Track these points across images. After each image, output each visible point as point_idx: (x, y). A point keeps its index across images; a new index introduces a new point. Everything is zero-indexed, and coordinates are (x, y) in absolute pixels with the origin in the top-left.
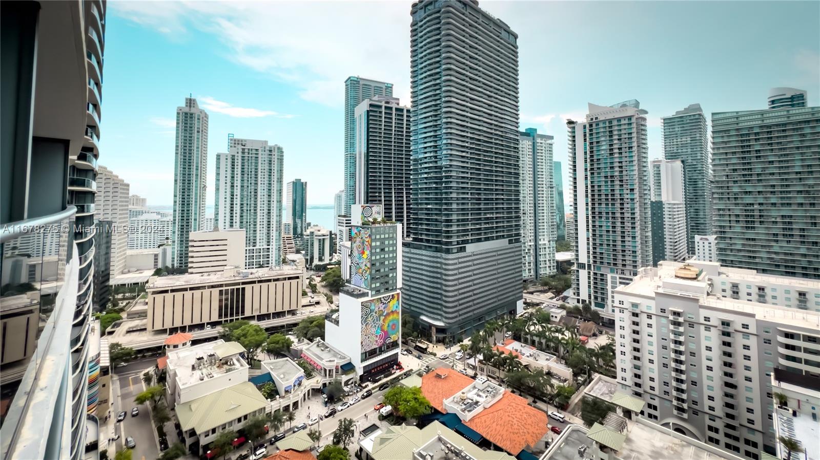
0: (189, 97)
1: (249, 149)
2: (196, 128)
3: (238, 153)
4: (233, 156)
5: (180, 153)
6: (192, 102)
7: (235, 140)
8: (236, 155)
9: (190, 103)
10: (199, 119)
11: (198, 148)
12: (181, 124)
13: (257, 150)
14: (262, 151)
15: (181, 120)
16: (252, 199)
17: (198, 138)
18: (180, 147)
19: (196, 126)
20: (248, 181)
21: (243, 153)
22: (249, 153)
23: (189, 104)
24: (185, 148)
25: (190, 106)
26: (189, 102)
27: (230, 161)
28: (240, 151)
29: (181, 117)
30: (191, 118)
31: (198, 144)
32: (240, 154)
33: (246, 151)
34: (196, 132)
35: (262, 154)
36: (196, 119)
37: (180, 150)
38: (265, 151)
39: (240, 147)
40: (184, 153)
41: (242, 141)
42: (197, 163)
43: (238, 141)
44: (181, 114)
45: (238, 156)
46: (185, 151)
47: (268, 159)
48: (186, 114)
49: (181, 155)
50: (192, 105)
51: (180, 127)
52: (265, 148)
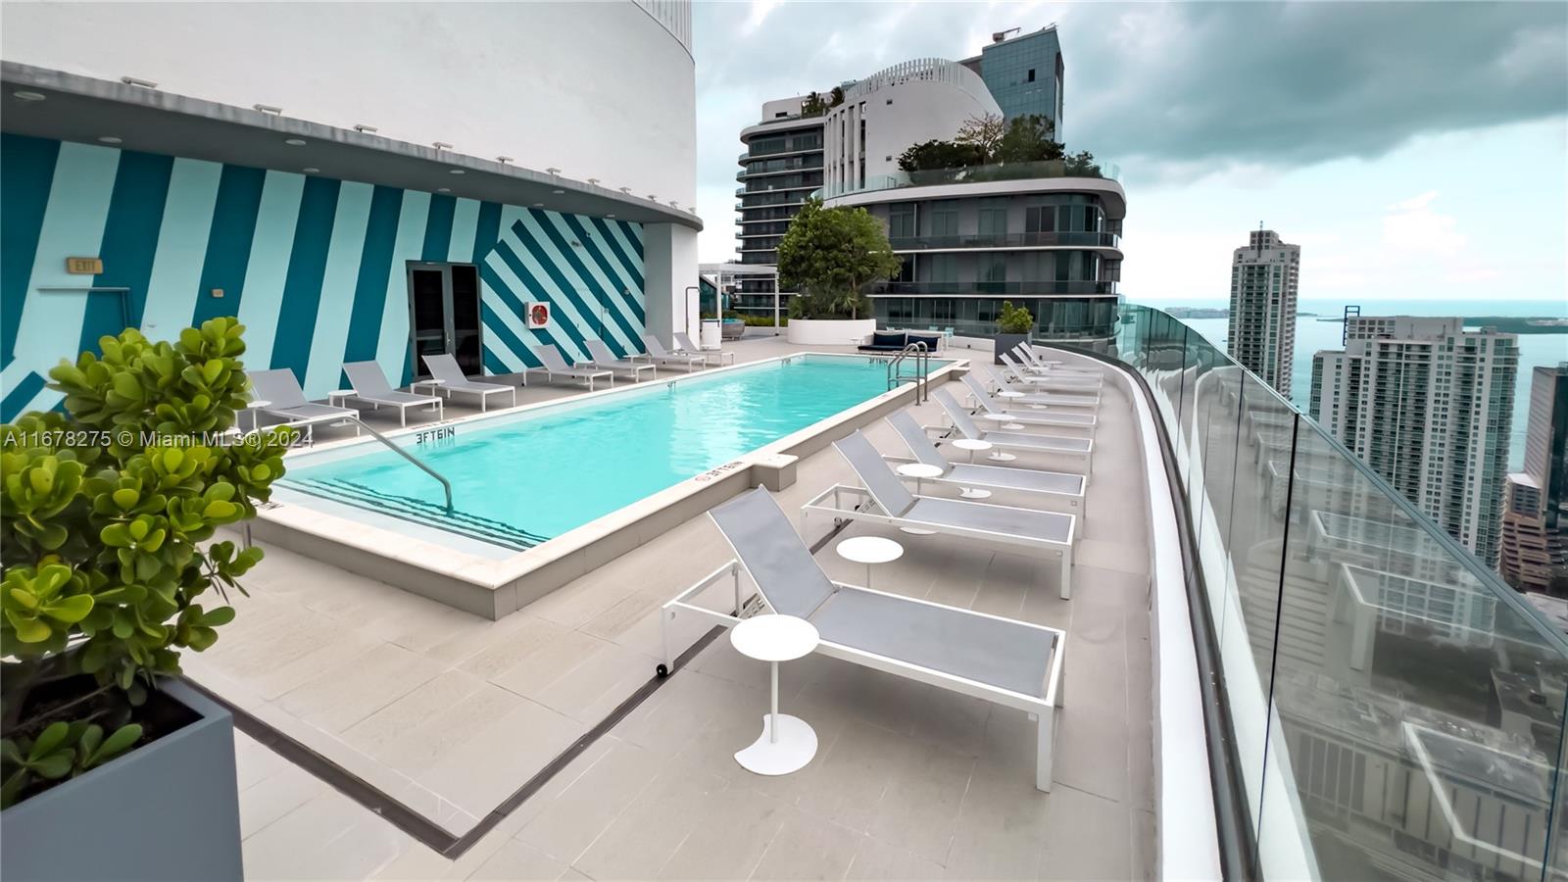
0: (1258, 229)
1: (1401, 346)
2: (1270, 295)
3: (1368, 354)
4: (1357, 361)
5: (1236, 346)
6: (1264, 238)
7: (1363, 322)
8: (1364, 358)
9: (1260, 241)
10: (1276, 275)
11: (1273, 335)
12: (1239, 288)
13: (1424, 348)
14: (1441, 348)
15: (1240, 282)
16: (1405, 464)
17: (1274, 316)
18: (1237, 333)
19: (1271, 291)
20: (1395, 420)
21: (1383, 354)
22: (1399, 355)
23: (1256, 245)
24: (1248, 336)
25: (1260, 248)
26: (1257, 239)
27: (1346, 372)
28: (1375, 349)
29: (1240, 275)
30: (1261, 275)
31: (1274, 328)
32: (1374, 359)
33: (1393, 350)
34: (1270, 301)
35: (1441, 358)
36: (1271, 275)
37: (1236, 340)
38: (1450, 349)
39: (1376, 342)
40: (1245, 345)
41: (1381, 322)
42: (1271, 366)
43: (1372, 322)
44: (1241, 269)
45: (1368, 362)
46: (1247, 342)
47: (1461, 370)
48: (1251, 268)
49: (1239, 349)
50: (1264, 244)
51: (1239, 295)
52: (1451, 340)
